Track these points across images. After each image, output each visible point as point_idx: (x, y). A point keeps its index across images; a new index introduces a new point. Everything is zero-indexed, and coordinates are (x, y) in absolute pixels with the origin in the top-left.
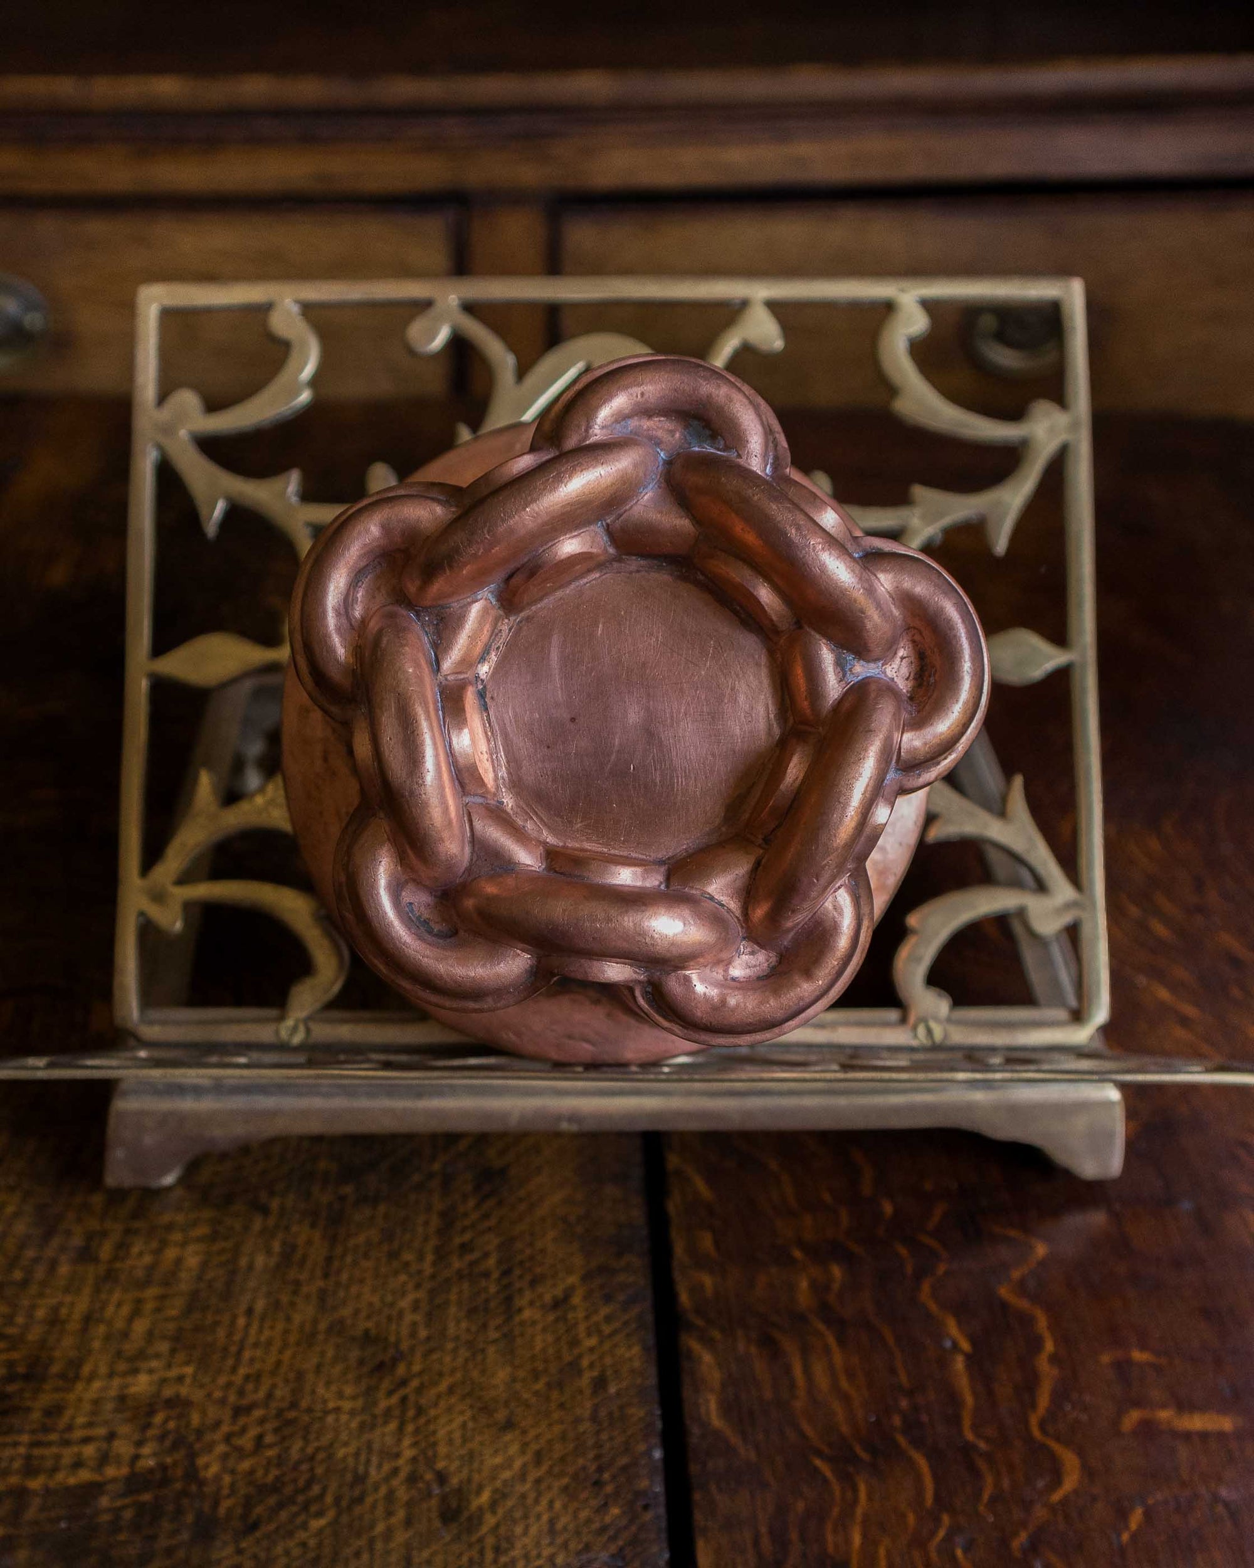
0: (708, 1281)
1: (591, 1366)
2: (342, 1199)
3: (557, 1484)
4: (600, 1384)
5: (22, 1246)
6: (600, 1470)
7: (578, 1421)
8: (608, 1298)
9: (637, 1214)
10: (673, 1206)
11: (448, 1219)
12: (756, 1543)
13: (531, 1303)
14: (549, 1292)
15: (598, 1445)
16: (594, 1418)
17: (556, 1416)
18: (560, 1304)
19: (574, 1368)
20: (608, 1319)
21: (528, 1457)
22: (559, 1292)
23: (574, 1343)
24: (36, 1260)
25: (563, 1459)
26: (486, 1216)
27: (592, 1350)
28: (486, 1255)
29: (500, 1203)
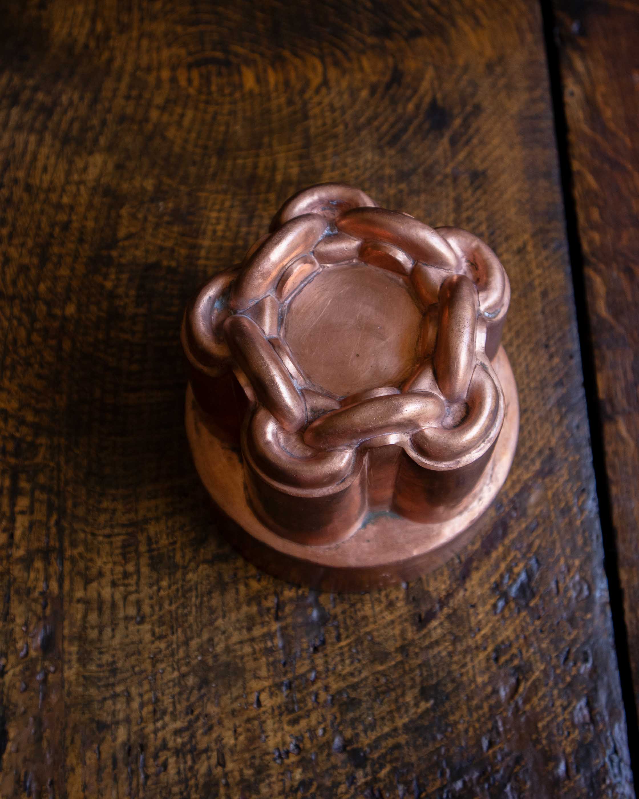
0: (596, 237)
1: (540, 285)
2: (401, 191)
3: (528, 347)
4: (544, 294)
5: (239, 226)
6: (548, 339)
7: (535, 314)
8: (545, 247)
9: (558, 198)
10: (577, 192)
11: (458, 202)
12: (625, 374)
13: (507, 250)
14: (516, 245)
15: (546, 327)
16: (543, 312)
17: (524, 312)
18: (521, 251)
19: (531, 286)
20: (547, 259)
21: (513, 334)
22: (520, 243)
23: (530, 272)
24: (248, 233)
25: (529, 335)
26: (478, 200)
27: (539, 276)
28: (480, 224)
29: (485, 192)
